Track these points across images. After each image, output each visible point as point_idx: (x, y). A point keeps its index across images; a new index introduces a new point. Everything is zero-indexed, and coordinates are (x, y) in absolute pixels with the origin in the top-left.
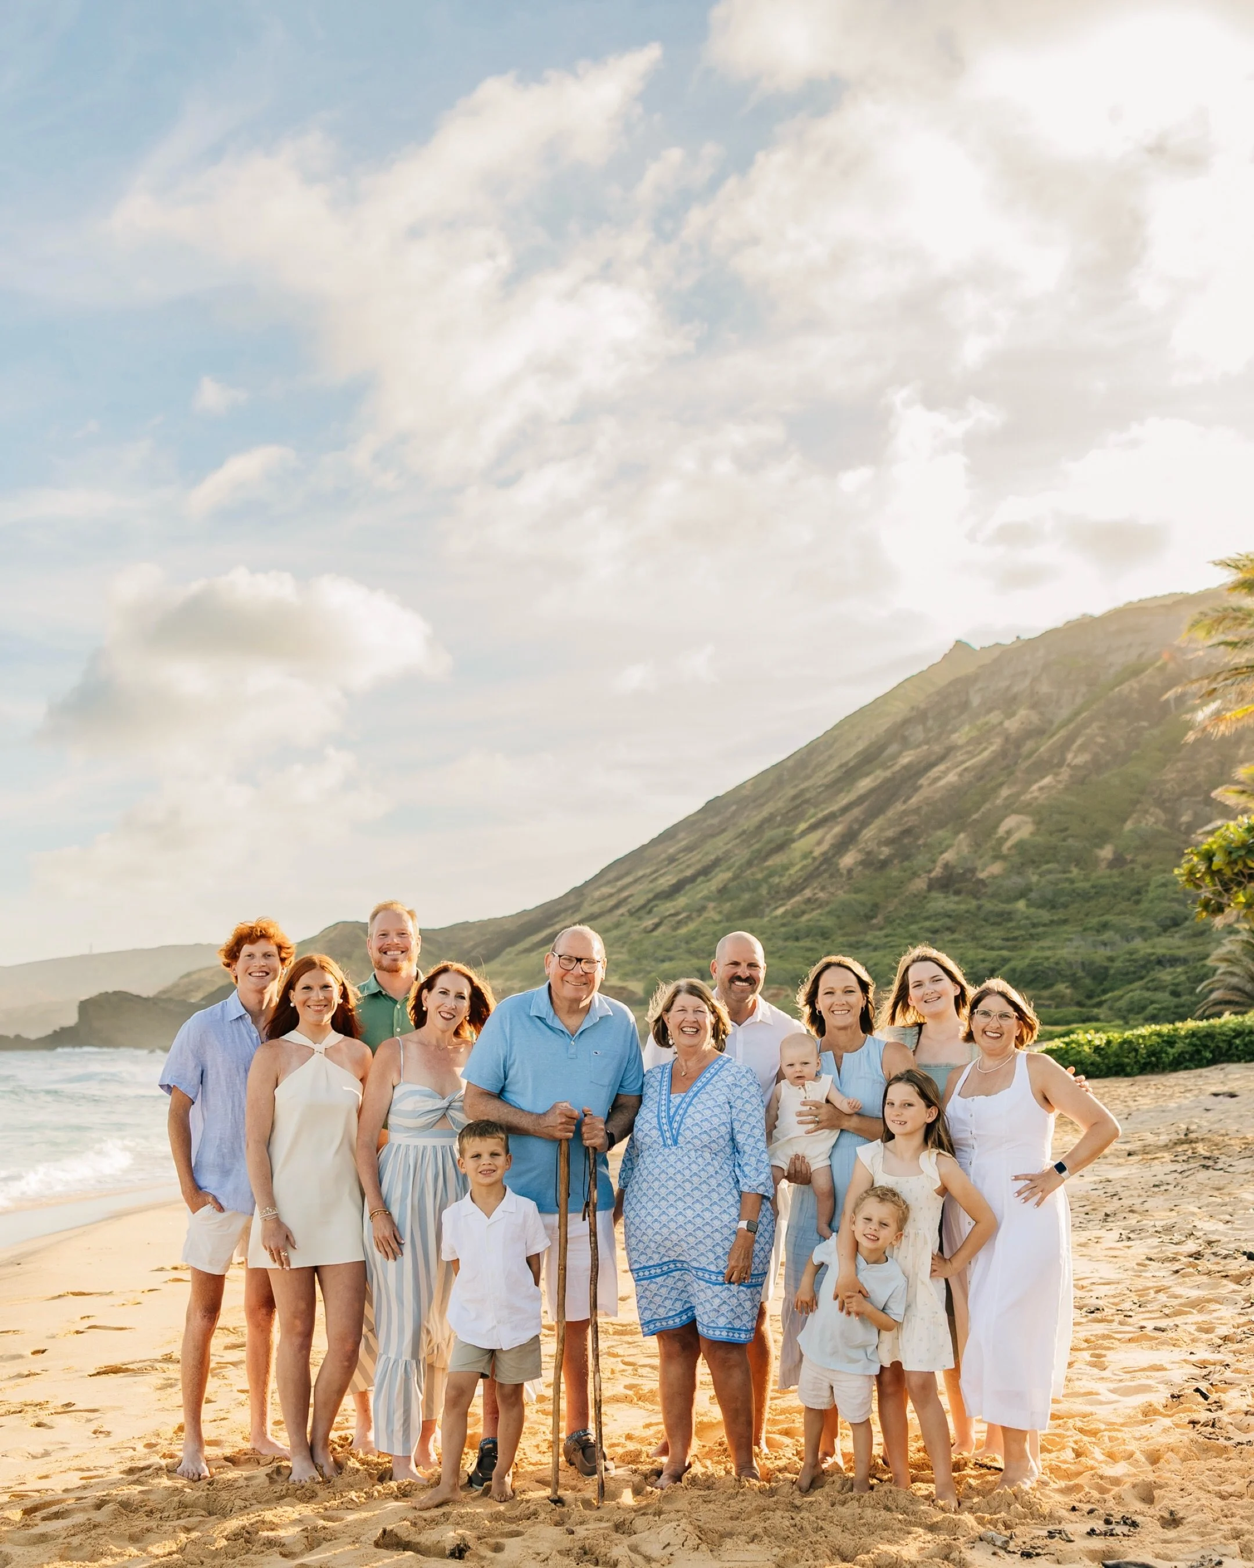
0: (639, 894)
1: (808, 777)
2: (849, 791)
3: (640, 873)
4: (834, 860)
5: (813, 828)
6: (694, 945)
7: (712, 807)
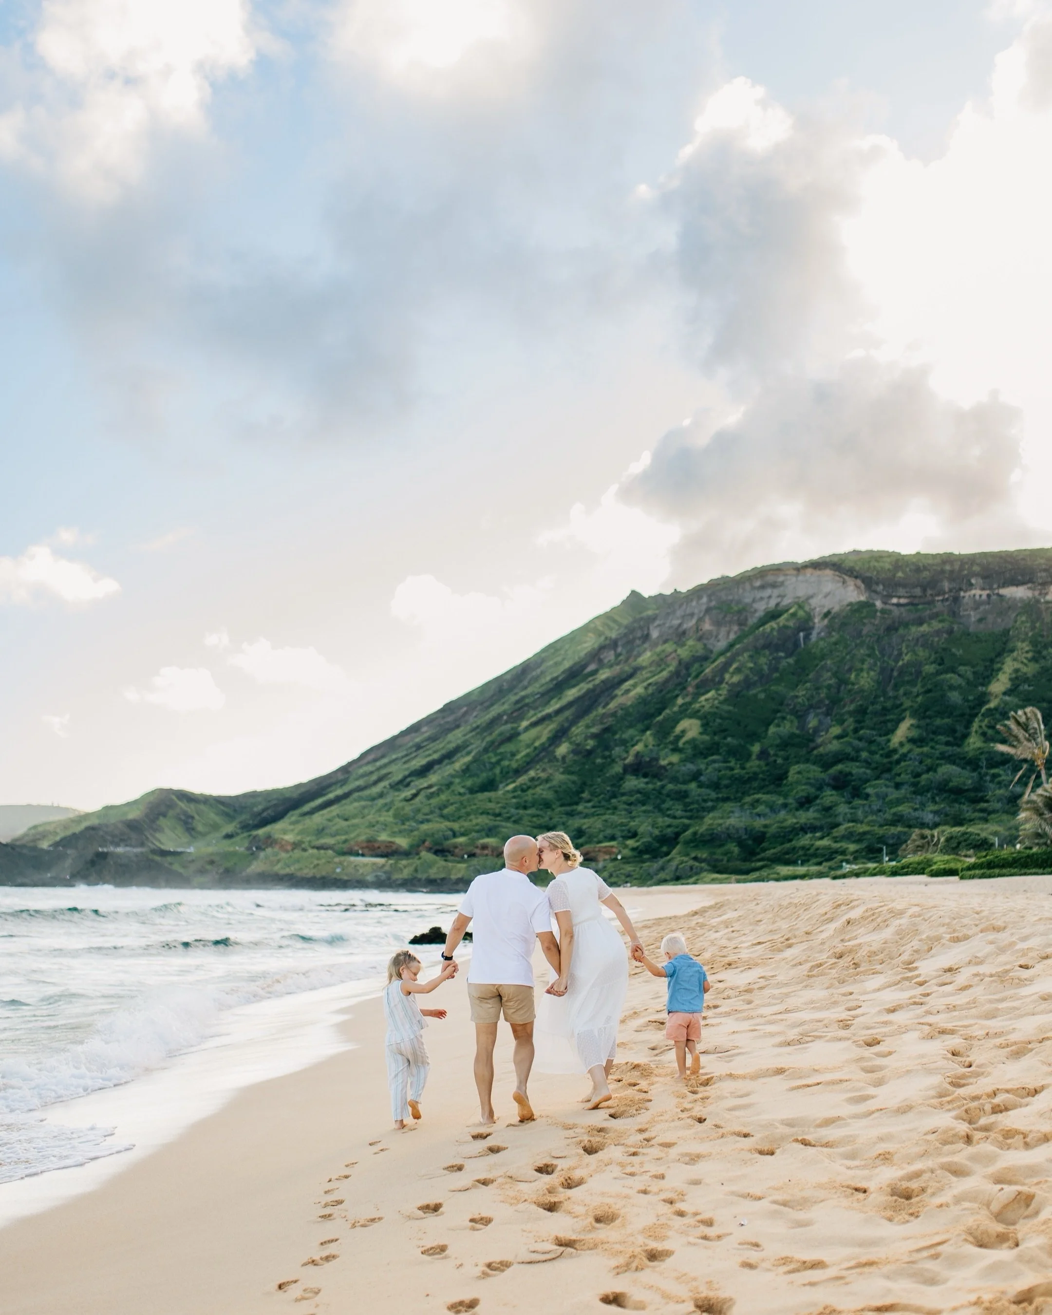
0: (398, 772)
1: (526, 688)
2: (560, 699)
3: (394, 757)
4: (551, 748)
5: (534, 724)
6: (446, 811)
7: (449, 708)
